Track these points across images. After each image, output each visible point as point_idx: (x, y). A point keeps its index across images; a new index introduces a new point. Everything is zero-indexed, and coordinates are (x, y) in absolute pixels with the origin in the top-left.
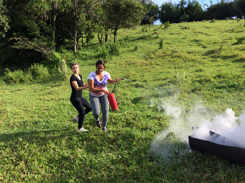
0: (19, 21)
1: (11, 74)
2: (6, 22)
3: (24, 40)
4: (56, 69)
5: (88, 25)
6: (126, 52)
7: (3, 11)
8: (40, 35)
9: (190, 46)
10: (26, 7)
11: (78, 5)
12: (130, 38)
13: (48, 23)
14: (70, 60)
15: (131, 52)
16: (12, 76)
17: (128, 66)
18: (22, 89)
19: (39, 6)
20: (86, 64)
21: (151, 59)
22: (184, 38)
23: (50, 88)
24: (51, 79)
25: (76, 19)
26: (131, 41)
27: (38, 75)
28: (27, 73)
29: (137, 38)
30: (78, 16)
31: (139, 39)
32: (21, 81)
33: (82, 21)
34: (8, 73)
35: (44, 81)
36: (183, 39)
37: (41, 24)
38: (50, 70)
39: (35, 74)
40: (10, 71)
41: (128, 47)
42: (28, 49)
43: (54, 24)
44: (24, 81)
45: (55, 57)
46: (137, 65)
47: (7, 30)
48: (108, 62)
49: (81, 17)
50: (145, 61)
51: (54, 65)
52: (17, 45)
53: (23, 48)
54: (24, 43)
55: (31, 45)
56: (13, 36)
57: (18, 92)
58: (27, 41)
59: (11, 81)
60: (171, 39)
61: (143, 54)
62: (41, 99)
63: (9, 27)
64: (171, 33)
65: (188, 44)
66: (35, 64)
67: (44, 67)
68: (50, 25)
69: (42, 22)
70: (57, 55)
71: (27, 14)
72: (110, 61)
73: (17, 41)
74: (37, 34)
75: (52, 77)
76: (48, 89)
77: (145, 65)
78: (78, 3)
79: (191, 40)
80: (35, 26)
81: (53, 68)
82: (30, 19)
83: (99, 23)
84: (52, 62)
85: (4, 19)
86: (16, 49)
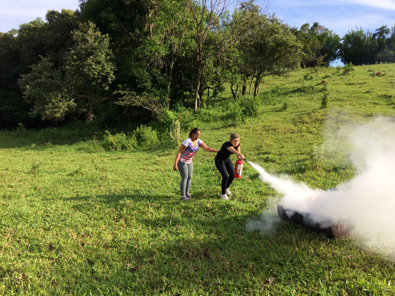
0: (127, 69)
1: (111, 138)
2: (111, 70)
3: (131, 94)
4: (167, 134)
5: (216, 73)
6: (269, 112)
7: (108, 57)
8: (152, 88)
9: (374, 105)
10: (137, 50)
11: (205, 46)
12: (281, 89)
13: (163, 71)
14: (187, 122)
15: (276, 112)
16: (112, 141)
17: (265, 133)
18: (124, 157)
19: (153, 50)
20: (208, 128)
21: (303, 123)
22: (368, 92)
23: (157, 157)
24: (159, 146)
25: (200, 65)
26: (282, 94)
27: (144, 140)
28: (131, 137)
29: (292, 90)
30: (203, 61)
31: (294, 92)
32: (124, 148)
33: (208, 68)
34: (107, 136)
35: (150, 149)
36: (366, 93)
37: (153, 73)
38: (160, 134)
39: (140, 139)
40: (111, 134)
41: (274, 105)
42: (135, 106)
43: (171, 72)
44: (126, 147)
45: (167, 116)
46: (278, 132)
47: (112, 81)
48: (239, 125)
49: (207, 63)
50: (292, 126)
51: (166, 128)
52: (123, 101)
53: (129, 105)
54: (131, 99)
55: (139, 100)
56: (118, 89)
57: (119, 160)
58: (135, 96)
59: (111, 148)
60: (345, 92)
61: (293, 116)
62: (144, 169)
63: (114, 77)
64: (350, 82)
65: (373, 101)
66: (142, 125)
67: (152, 131)
68: (165, 74)
69: (155, 70)
70: (171, 114)
71: (138, 59)
72: (241, 125)
73: (122, 96)
74: (148, 87)
75: (162, 144)
76: (154, 158)
77: (290, 131)
78: (205, 44)
79: (379, 95)
80: (146, 75)
81: (164, 131)
82: (141, 67)
83: (233, 70)
84: (163, 124)
85: (109, 68)
86: (120, 106)
